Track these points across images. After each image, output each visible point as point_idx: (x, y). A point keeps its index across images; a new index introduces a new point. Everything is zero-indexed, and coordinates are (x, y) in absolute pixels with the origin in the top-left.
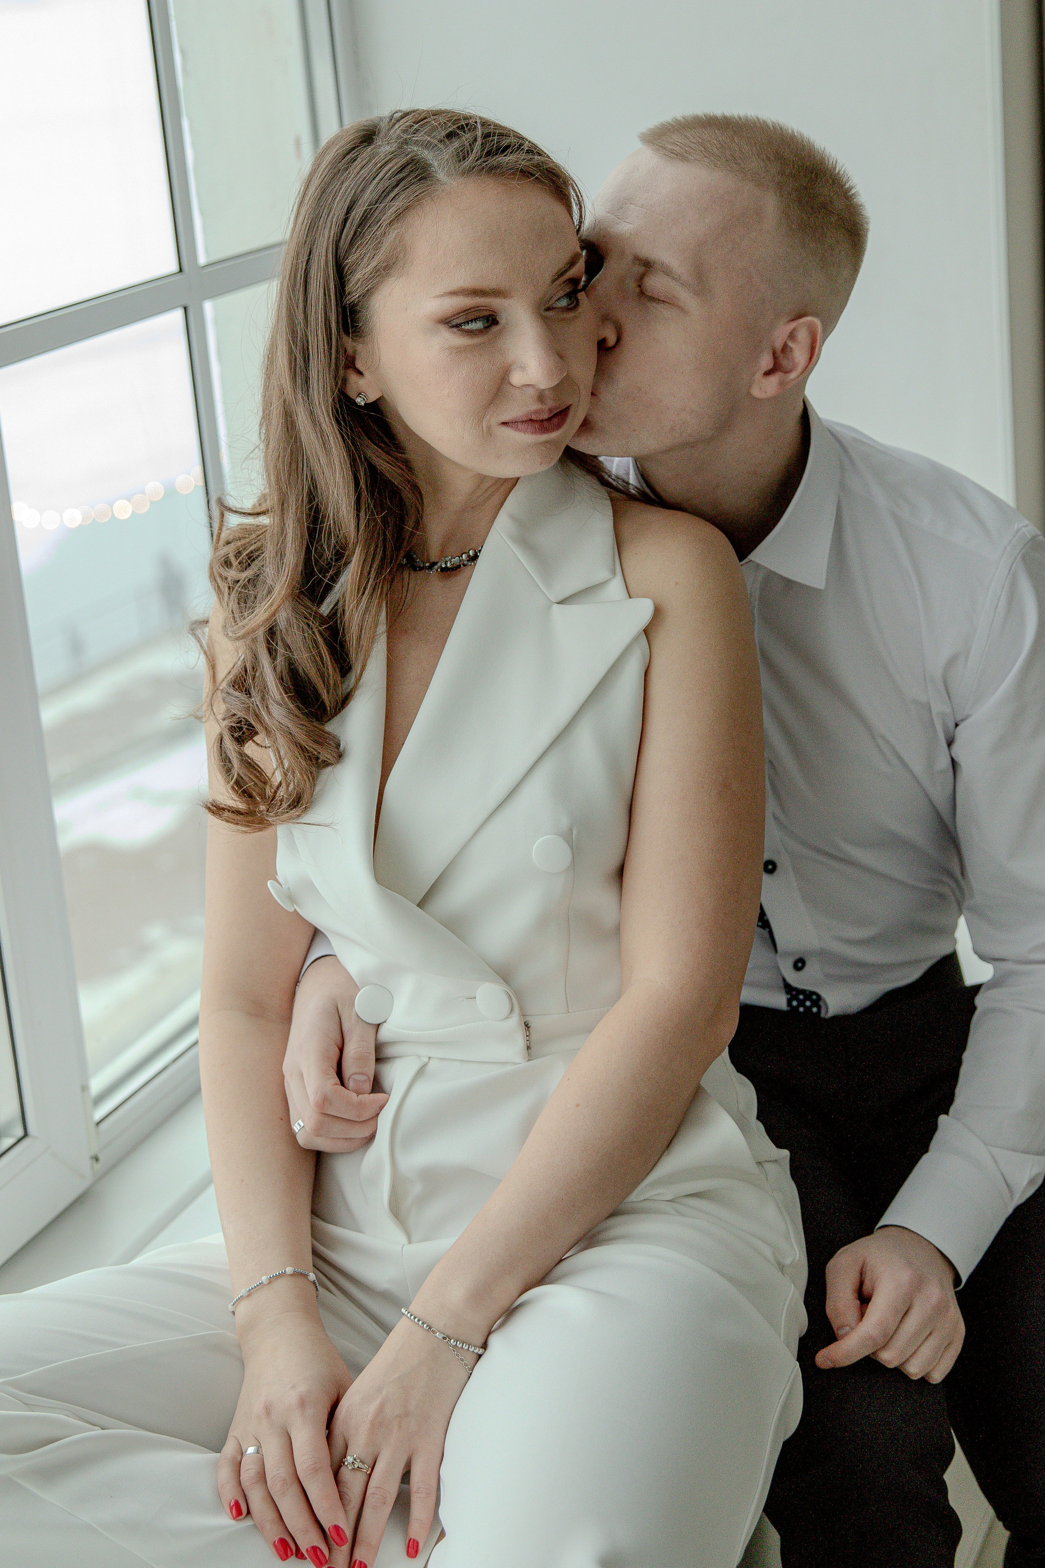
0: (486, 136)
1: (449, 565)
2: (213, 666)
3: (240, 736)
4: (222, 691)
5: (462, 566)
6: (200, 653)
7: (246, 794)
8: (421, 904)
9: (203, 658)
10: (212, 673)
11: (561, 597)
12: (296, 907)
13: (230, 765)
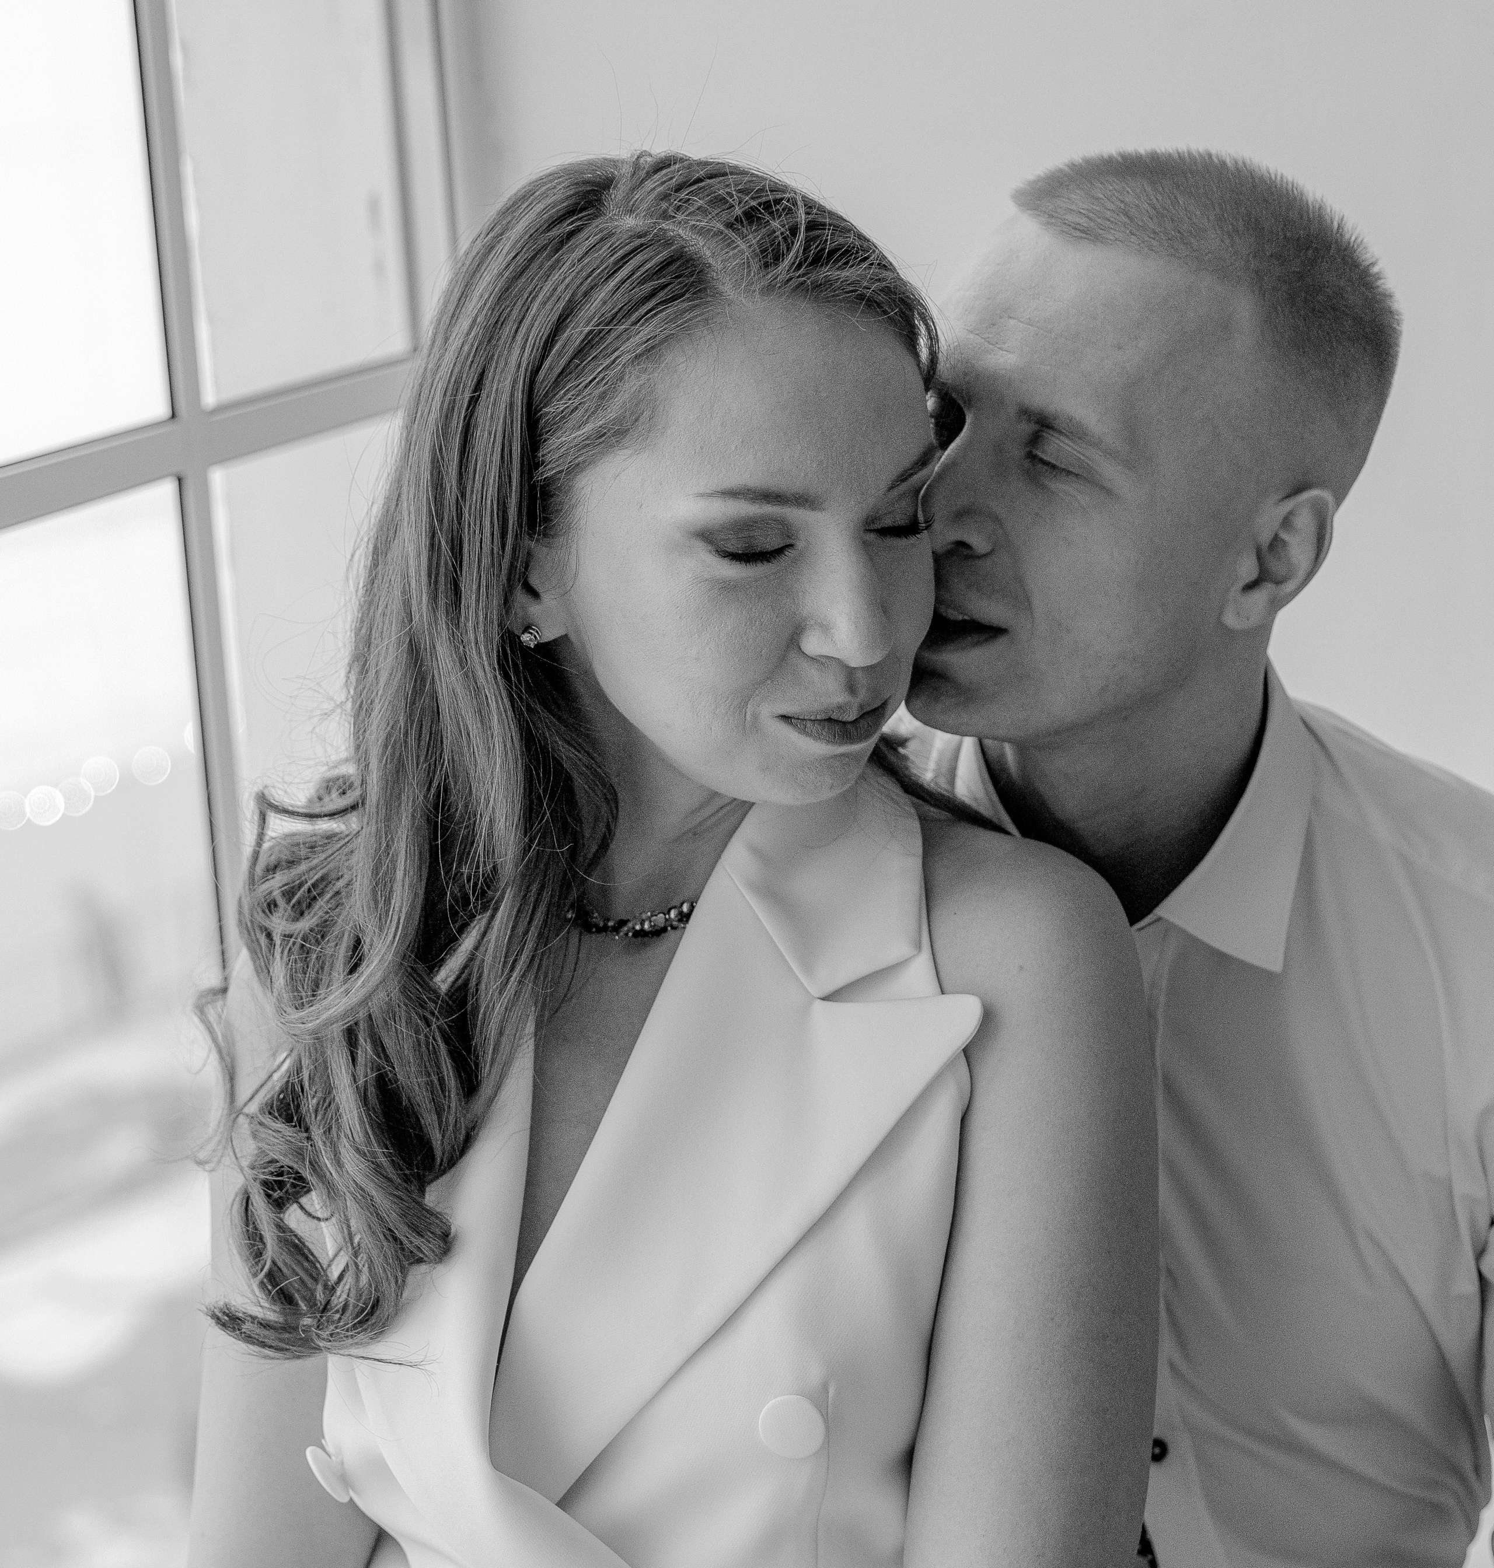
0: (811, 226)
1: (646, 926)
2: (231, 1075)
3: (280, 1198)
4: (251, 1117)
5: (669, 928)
6: (210, 1050)
7: (285, 1298)
8: (564, 1503)
9: (214, 1057)
10: (228, 1086)
11: (829, 988)
12: (352, 1493)
13: (261, 1246)
